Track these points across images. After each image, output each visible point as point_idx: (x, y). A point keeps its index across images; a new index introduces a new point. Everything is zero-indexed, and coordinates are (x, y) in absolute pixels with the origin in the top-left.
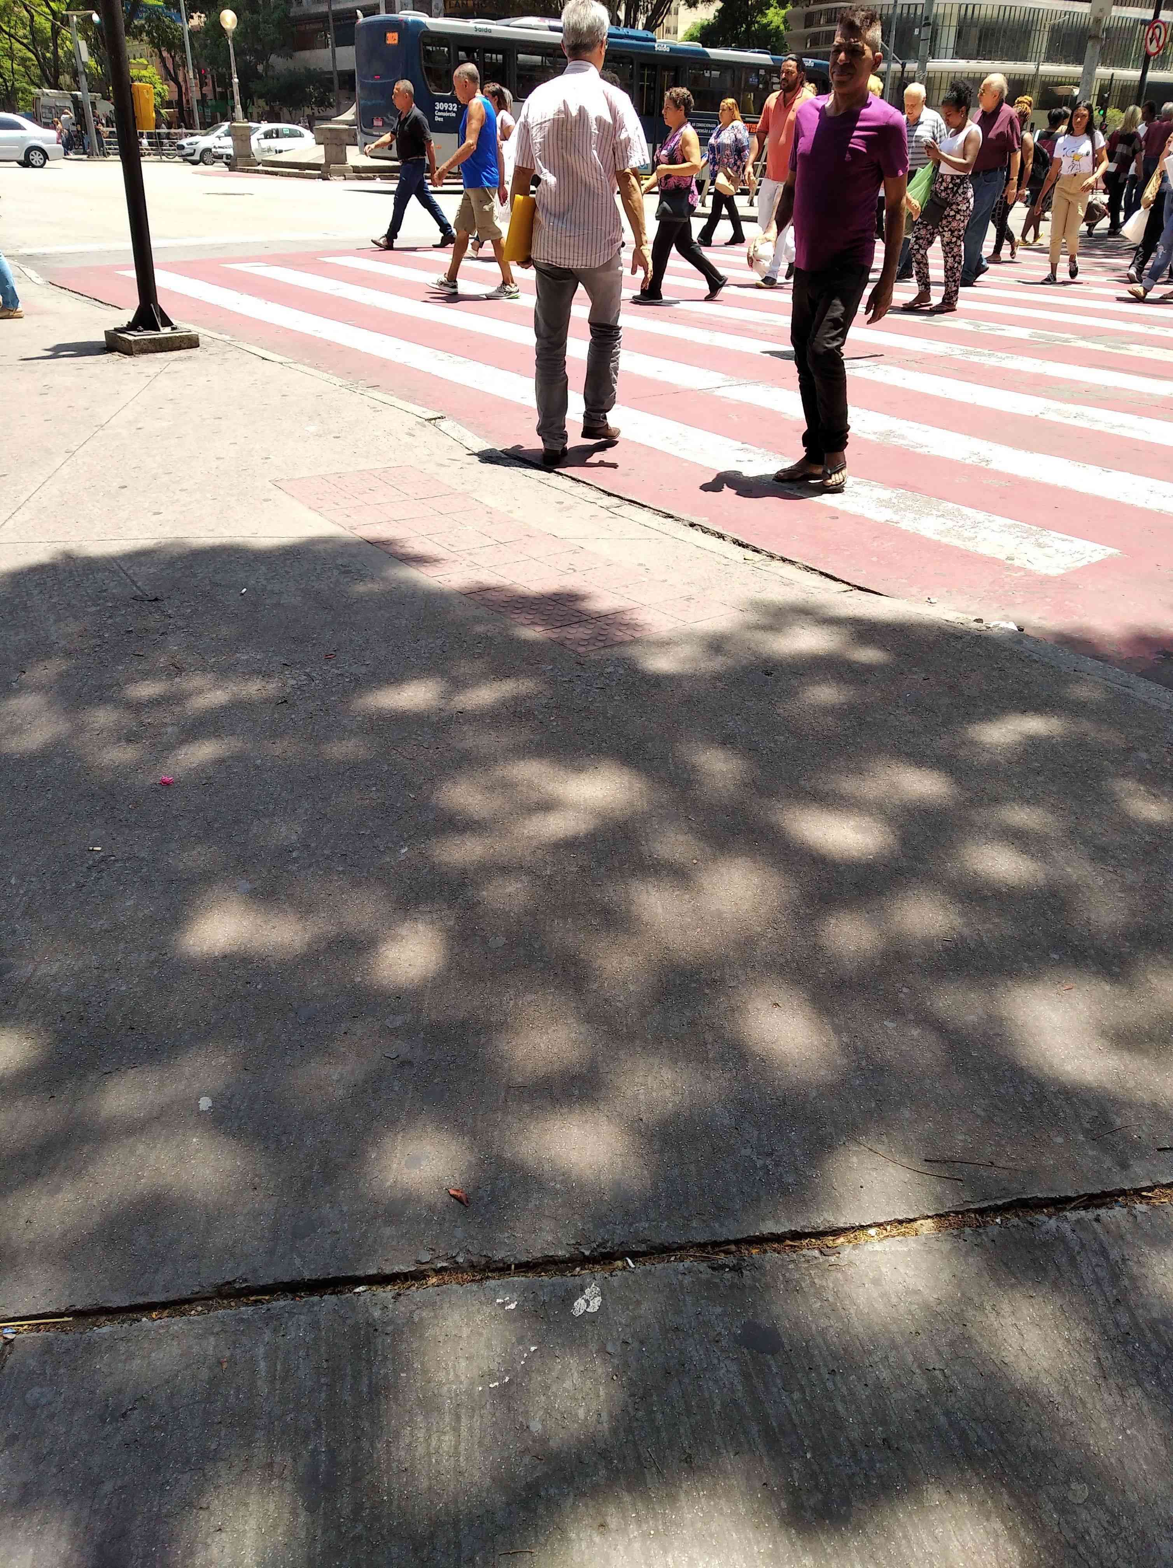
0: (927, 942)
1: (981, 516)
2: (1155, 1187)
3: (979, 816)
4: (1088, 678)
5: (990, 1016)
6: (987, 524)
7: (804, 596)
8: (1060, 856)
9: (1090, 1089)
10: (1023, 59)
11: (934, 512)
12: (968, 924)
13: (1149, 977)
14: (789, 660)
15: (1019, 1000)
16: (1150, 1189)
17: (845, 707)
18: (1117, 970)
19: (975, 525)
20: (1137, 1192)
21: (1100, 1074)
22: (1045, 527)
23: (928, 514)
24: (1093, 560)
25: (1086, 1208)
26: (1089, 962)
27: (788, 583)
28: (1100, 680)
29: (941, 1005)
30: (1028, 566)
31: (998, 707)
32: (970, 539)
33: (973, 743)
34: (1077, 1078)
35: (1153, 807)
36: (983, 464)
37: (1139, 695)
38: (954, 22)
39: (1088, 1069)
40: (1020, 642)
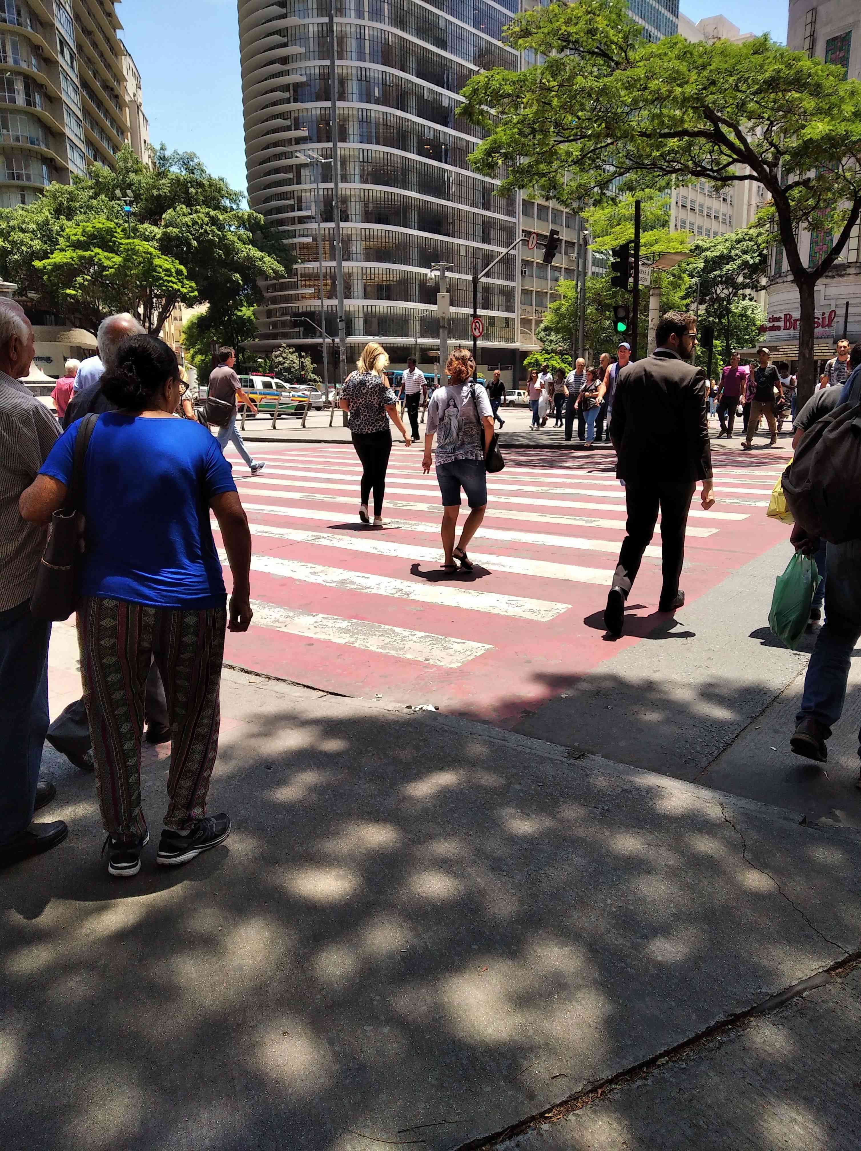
0: (391, 956)
1: (406, 633)
2: (553, 1107)
3: (420, 851)
4: (479, 737)
5: (436, 1004)
6: (411, 637)
7: (292, 704)
8: (471, 871)
9: (504, 1044)
10: (407, 335)
11: (377, 633)
12: (417, 935)
13: (536, 948)
14: (284, 755)
15: (454, 986)
16: (550, 1110)
17: (324, 784)
18: (515, 948)
19: (404, 639)
20: (542, 1115)
21: (510, 1030)
22: (447, 635)
23: (372, 635)
24: (478, 654)
25: (510, 1138)
26: (497, 946)
27: (281, 696)
28: (487, 738)
29: (402, 1003)
30: (439, 663)
31: (425, 768)
32: (401, 649)
33: (411, 798)
34: (496, 1037)
35: (526, 823)
36: (405, 597)
37: (511, 745)
38: (361, 315)
39: (502, 1028)
40: (435, 719)
